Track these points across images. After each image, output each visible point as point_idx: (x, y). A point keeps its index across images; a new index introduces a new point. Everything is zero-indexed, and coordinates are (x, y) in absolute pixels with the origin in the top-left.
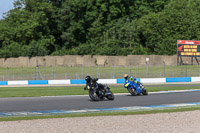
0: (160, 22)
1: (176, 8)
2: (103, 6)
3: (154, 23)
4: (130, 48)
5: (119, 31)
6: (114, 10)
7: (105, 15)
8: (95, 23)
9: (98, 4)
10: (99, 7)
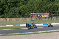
0: (25, 8)
1: (30, 4)
2: (9, 3)
3: (24, 8)
4: (17, 16)
5: (13, 11)
6: (12, 5)
7: (9, 6)
8: (6, 8)
9: (7, 3)
10: (7, 4)
